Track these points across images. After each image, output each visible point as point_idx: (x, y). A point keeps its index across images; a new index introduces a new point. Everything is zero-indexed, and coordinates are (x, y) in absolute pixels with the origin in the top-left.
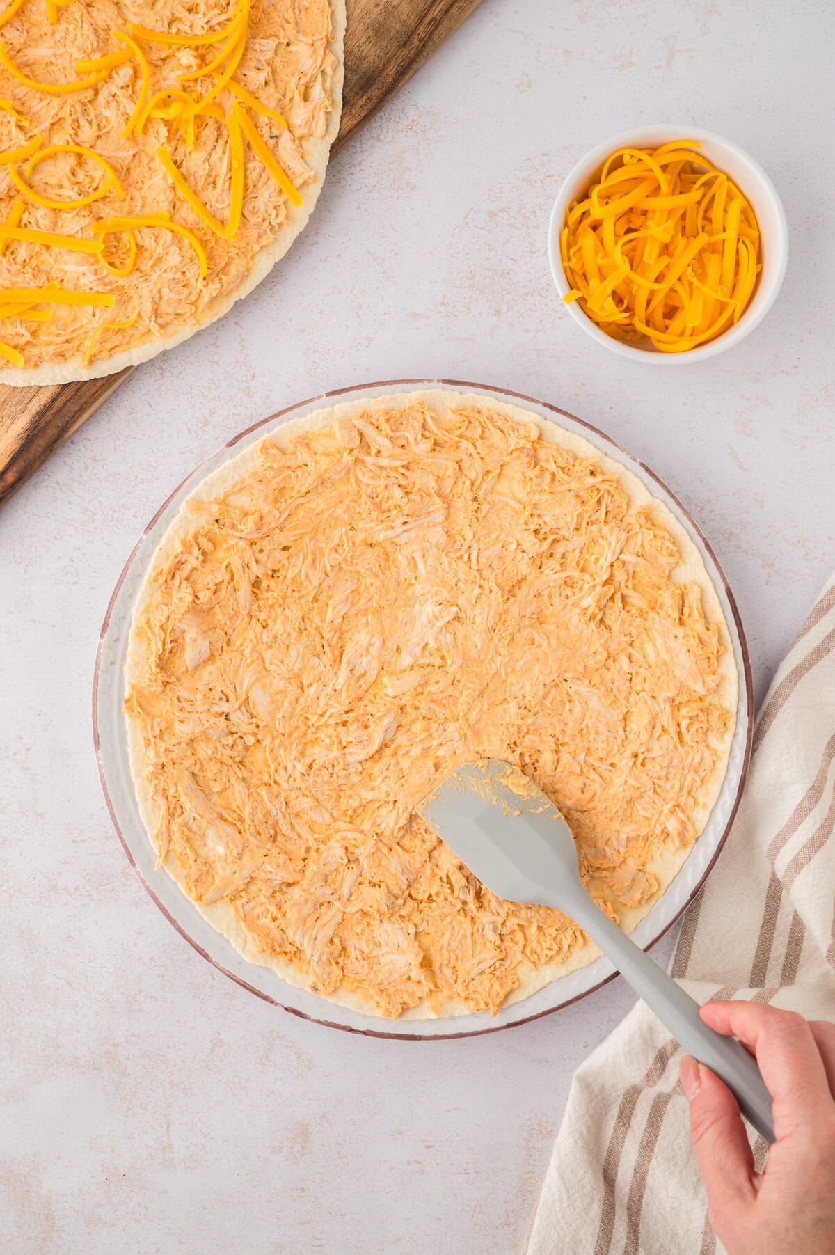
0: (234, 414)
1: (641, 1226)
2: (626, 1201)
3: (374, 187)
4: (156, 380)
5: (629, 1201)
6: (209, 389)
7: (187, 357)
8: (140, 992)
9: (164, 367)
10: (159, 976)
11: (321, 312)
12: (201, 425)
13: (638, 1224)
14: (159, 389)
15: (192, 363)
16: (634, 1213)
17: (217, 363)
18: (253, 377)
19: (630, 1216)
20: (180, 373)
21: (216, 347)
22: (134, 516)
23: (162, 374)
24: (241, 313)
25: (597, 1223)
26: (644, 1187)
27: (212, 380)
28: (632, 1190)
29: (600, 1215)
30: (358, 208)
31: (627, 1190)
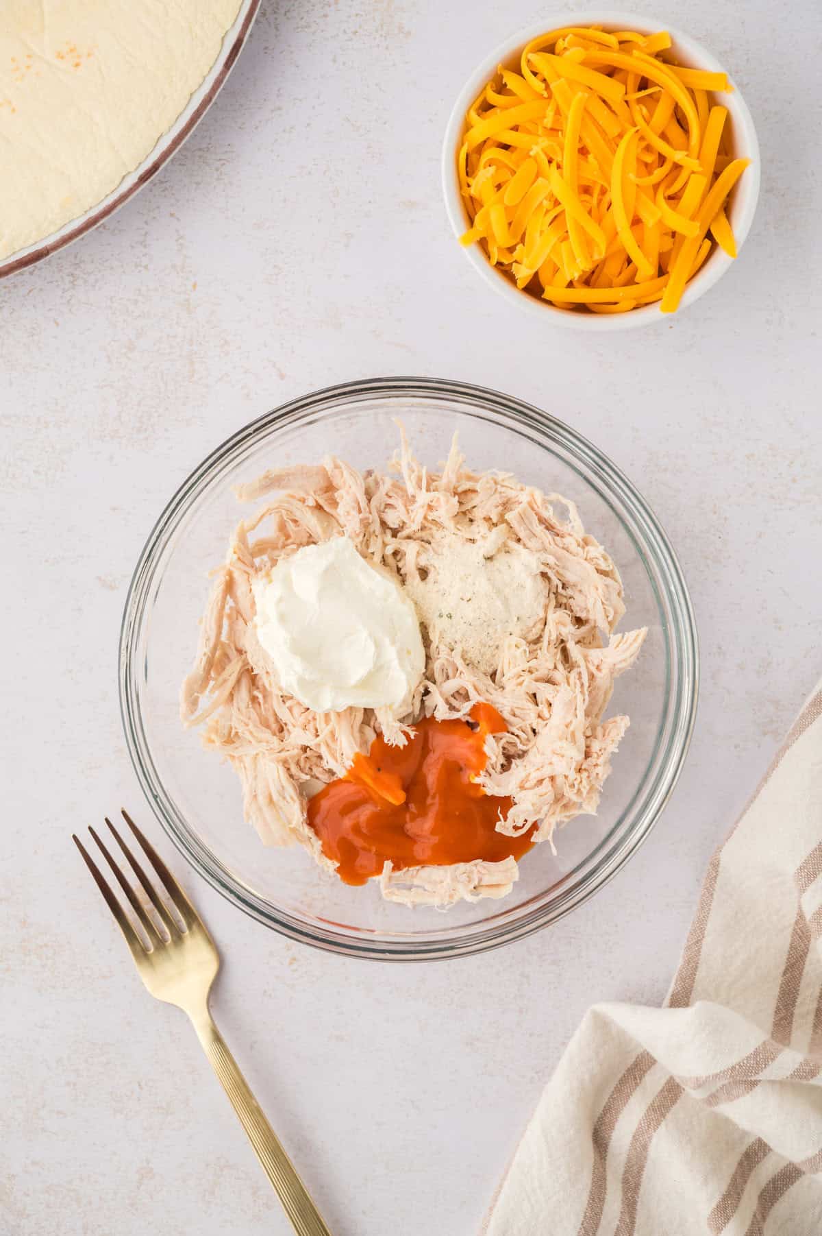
0: (168, 336)
1: (639, 1204)
2: (621, 1170)
3: (355, 33)
4: (64, 291)
5: (626, 1172)
6: (136, 302)
7: (107, 260)
8: (44, 1106)
9: (77, 272)
10: (68, 1084)
11: (285, 200)
12: (124, 351)
13: (635, 1203)
14: (68, 302)
15: (112, 268)
16: (632, 1186)
17: (146, 267)
18: (195, 285)
19: (625, 1192)
20: (97, 281)
21: (145, 246)
22: (36, 472)
23: (72, 282)
24: (177, 201)
25: (585, 1198)
26: (645, 1158)
27: (139, 290)
28: (629, 1160)
29: (590, 1186)
30: (334, 61)
31: (623, 1158)
